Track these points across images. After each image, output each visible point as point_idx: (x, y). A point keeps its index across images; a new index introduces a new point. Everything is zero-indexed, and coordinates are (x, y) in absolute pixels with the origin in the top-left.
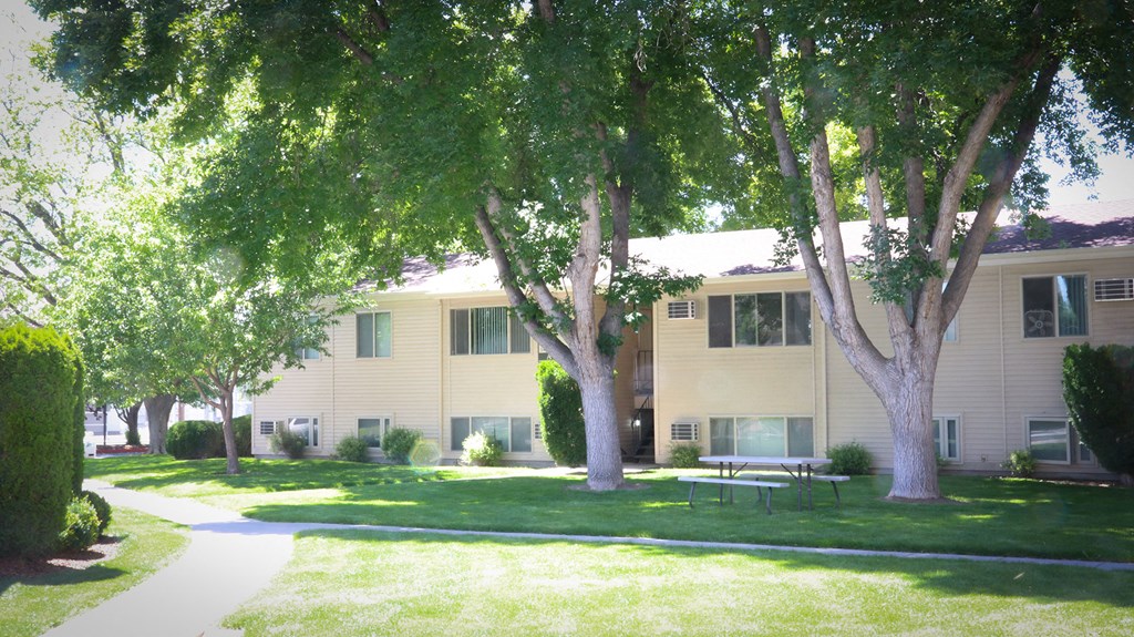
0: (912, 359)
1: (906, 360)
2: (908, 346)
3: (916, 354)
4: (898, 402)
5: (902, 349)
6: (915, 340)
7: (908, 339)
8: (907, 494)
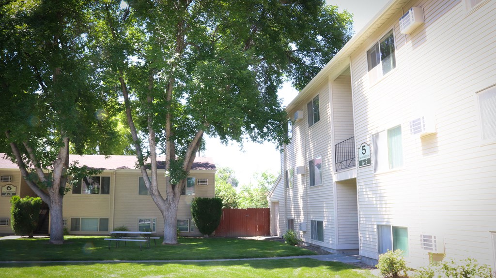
0: (173, 200)
1: (171, 200)
2: (172, 196)
3: (174, 199)
4: (168, 214)
5: (170, 197)
6: (174, 195)
7: (172, 194)
8: (170, 243)
